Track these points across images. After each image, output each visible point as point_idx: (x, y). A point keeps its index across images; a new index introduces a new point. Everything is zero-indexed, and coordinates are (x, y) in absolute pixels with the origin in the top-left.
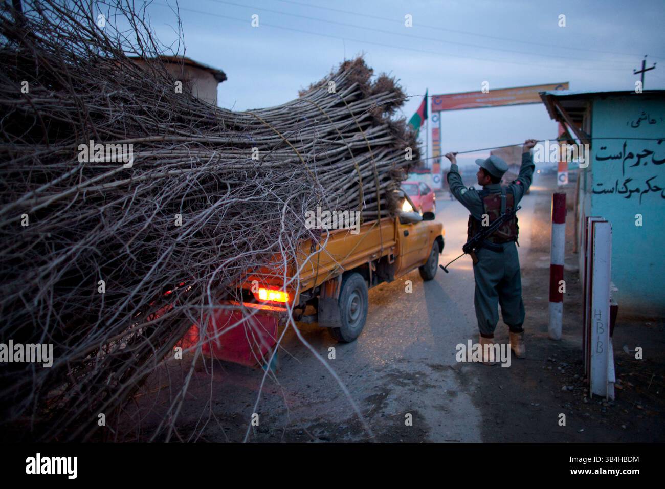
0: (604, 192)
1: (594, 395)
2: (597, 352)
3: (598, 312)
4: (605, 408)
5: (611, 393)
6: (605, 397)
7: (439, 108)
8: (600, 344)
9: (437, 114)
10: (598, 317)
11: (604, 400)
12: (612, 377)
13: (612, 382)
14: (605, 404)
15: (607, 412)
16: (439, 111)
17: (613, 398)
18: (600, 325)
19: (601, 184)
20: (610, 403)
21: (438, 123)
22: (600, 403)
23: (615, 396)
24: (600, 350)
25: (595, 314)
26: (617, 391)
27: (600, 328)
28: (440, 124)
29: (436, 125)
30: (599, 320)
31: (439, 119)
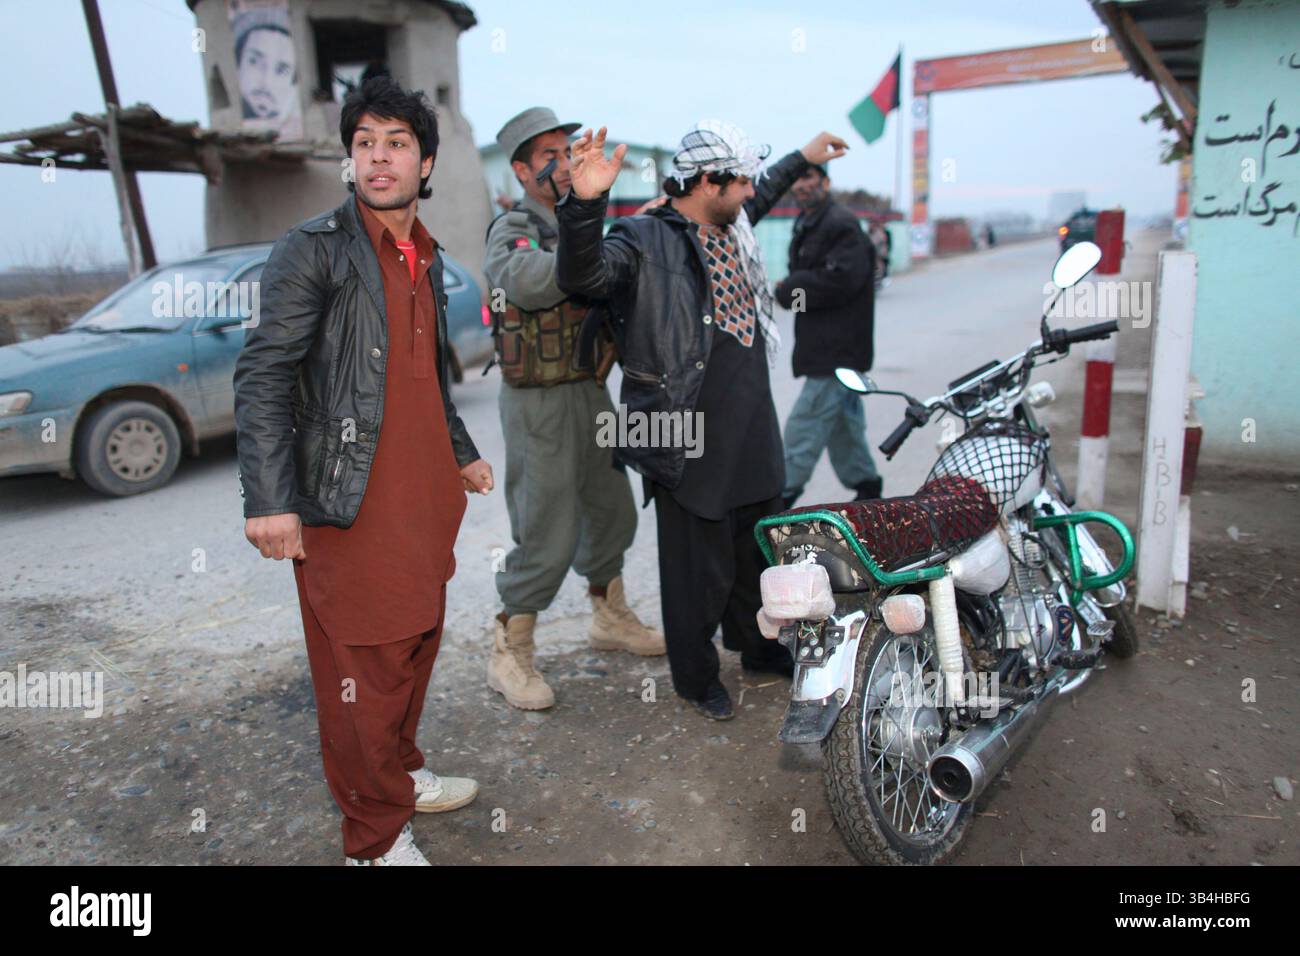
0: (1218, 213)
1: (1143, 608)
2: (1155, 522)
3: (1160, 442)
4: (1160, 631)
5: (1178, 603)
6: (1163, 612)
7: (928, 86)
8: (1160, 506)
9: (923, 100)
10: (1159, 451)
11: (1161, 617)
12: (1182, 573)
13: (1180, 583)
14: (1163, 625)
15: (1161, 637)
16: (928, 94)
17: (1181, 613)
18: (1163, 469)
19: (1212, 198)
20: (1174, 622)
21: (925, 119)
22: (1152, 621)
23: (1187, 610)
24: (1160, 519)
25: (1155, 447)
26: (1191, 600)
27: (1164, 474)
28: (929, 122)
29: (921, 124)
30: (1161, 457)
31: (928, 110)
